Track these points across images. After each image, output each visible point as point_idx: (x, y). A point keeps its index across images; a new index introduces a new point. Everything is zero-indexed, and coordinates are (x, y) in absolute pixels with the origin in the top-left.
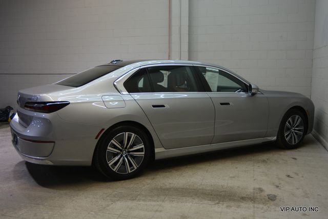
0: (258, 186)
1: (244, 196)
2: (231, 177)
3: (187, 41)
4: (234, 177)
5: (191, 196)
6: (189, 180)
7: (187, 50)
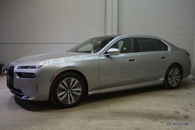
0: (175, 110)
1: (169, 116)
2: (156, 105)
3: (117, 23)
4: (158, 105)
5: (137, 117)
6: (131, 107)
7: (116, 29)
